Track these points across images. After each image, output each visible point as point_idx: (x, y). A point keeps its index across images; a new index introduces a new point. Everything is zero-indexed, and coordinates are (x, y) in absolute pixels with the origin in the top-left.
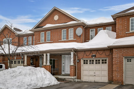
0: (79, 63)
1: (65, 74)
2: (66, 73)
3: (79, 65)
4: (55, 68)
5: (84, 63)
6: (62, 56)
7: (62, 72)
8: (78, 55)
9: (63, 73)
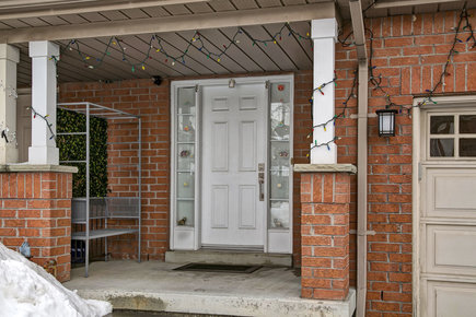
0: (383, 148)
1: (202, 249)
2: (206, 241)
3: (383, 171)
4: (110, 198)
5: (438, 149)
6: (175, 84)
7: (175, 230)
8: (378, 57)
9: (183, 241)
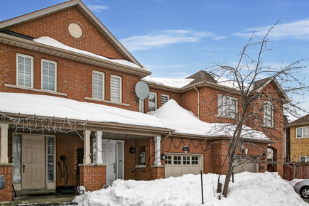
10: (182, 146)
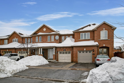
0: (57, 53)
5: (60, 53)
6: (48, 49)
7: (48, 58)
8: (57, 49)
10: (63, 49)
